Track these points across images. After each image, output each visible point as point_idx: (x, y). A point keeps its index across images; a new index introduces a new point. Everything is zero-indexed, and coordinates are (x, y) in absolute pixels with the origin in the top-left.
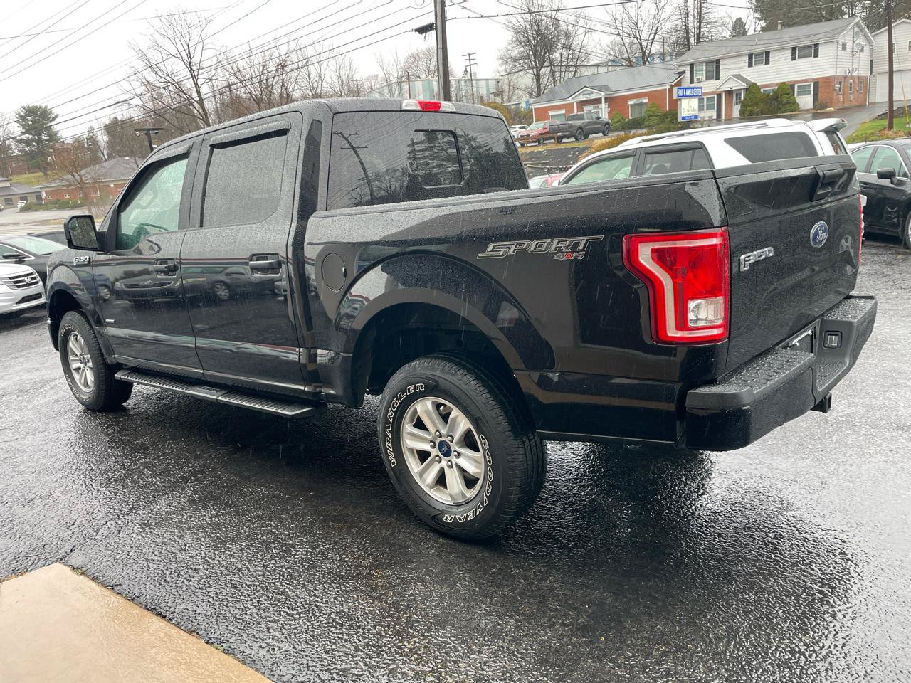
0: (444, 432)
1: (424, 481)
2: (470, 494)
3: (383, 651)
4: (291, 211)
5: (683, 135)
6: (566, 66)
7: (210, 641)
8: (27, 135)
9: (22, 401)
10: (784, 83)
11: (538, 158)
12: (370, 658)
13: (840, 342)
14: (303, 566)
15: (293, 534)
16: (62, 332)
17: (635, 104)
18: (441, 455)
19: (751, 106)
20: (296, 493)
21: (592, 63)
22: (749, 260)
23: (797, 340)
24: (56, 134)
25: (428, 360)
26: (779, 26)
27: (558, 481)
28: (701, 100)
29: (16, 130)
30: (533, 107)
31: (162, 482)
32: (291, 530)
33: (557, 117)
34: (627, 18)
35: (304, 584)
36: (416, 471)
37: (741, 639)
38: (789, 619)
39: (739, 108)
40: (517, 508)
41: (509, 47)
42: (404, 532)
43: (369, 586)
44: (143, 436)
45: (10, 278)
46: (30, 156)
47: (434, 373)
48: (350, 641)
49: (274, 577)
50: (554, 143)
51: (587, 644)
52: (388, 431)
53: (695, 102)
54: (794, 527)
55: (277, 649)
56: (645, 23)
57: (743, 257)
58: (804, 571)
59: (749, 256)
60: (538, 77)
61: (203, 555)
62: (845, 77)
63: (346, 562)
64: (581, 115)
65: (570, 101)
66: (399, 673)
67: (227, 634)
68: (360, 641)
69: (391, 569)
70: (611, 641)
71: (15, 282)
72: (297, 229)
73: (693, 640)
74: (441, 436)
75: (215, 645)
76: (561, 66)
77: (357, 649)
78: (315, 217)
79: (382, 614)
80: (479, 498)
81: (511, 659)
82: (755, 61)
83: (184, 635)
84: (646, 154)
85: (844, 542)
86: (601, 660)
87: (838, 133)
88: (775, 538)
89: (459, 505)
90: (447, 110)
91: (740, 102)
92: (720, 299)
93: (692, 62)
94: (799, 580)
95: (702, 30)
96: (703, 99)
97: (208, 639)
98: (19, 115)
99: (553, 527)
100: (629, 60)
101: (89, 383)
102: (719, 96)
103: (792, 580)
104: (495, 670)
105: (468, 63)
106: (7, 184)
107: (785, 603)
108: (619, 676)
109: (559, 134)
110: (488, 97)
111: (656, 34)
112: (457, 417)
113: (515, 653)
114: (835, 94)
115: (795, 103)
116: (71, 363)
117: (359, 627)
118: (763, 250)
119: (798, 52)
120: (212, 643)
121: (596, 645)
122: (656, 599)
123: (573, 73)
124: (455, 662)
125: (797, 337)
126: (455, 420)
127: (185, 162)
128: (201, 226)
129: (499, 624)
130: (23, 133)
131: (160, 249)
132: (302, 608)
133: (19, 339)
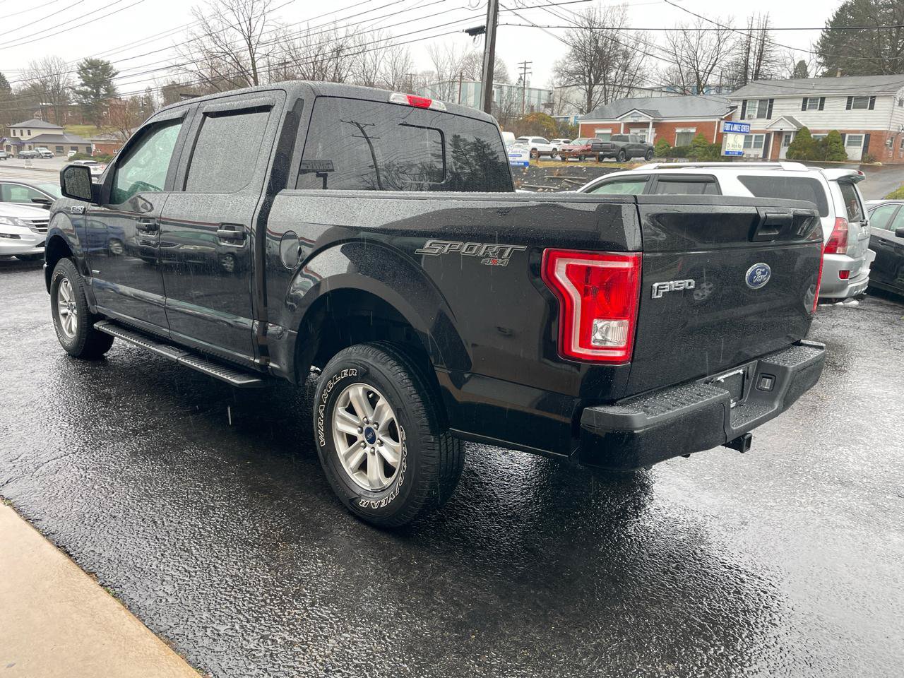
0: (370, 419)
1: (348, 465)
2: (387, 482)
3: (262, 617)
4: (261, 185)
5: (702, 167)
6: (620, 86)
7: (105, 584)
8: (86, 87)
9: (11, 338)
10: (835, 131)
11: (577, 174)
12: (248, 622)
13: (773, 385)
14: (216, 528)
15: (217, 497)
16: (54, 277)
17: (682, 133)
18: (366, 442)
19: (799, 149)
20: (235, 460)
21: (646, 87)
22: (664, 289)
23: (724, 377)
24: (114, 90)
25: (363, 347)
26: (839, 74)
27: (487, 484)
28: (748, 138)
29: (76, 80)
30: (580, 123)
31: (112, 432)
32: (217, 493)
33: (603, 135)
34: (687, 46)
35: (210, 545)
36: (342, 454)
37: (606, 657)
38: (660, 645)
39: (787, 151)
40: (426, 501)
41: (567, 60)
42: (323, 511)
43: (270, 556)
44: (111, 386)
45: (34, 221)
46: (87, 108)
47: (367, 360)
48: (235, 604)
49: (185, 534)
50: (595, 161)
51: (457, 639)
52: (321, 411)
53: (741, 139)
54: (699, 560)
55: (164, 600)
56: (704, 54)
57: (656, 285)
58: (693, 603)
59: (665, 285)
60: (590, 93)
61: (126, 504)
62: (898, 133)
63: (257, 530)
64: (625, 136)
65: (617, 121)
66: (270, 639)
67: (123, 580)
68: (244, 605)
69: (298, 543)
70: (481, 640)
71: (37, 226)
72: (264, 203)
73: (560, 650)
74: (368, 422)
75: (109, 588)
76: (614, 85)
77: (239, 612)
78: (282, 194)
79: (273, 584)
80: (392, 488)
81: (380, 643)
82: (809, 105)
83: (83, 574)
84: (659, 181)
85: (743, 582)
86: (464, 656)
87: (855, 185)
88: (677, 568)
89: (375, 492)
90: (437, 108)
91: (789, 145)
92: (626, 322)
93: (745, 98)
94: (684, 611)
95: (762, 67)
96: (752, 136)
97: (103, 582)
98: (81, 66)
99: (465, 527)
100: (683, 88)
101: (73, 329)
102: (768, 135)
103: (678, 611)
104: (360, 650)
105: (523, 71)
106: (60, 133)
107: (662, 631)
108: (476, 673)
109: (601, 153)
110: (538, 107)
111: (714, 65)
112: (383, 405)
113: (386, 637)
114: (885, 149)
115: (843, 153)
116: (59, 308)
117: (248, 592)
118: (682, 281)
119: (854, 102)
120: (106, 586)
121: (465, 641)
122: (538, 607)
123: (625, 94)
124: (326, 637)
125: (725, 374)
126: (381, 408)
127: (179, 126)
128: (184, 189)
129: (381, 609)
130: (82, 85)
131: (152, 208)
132: (201, 566)
133: (31, 281)
